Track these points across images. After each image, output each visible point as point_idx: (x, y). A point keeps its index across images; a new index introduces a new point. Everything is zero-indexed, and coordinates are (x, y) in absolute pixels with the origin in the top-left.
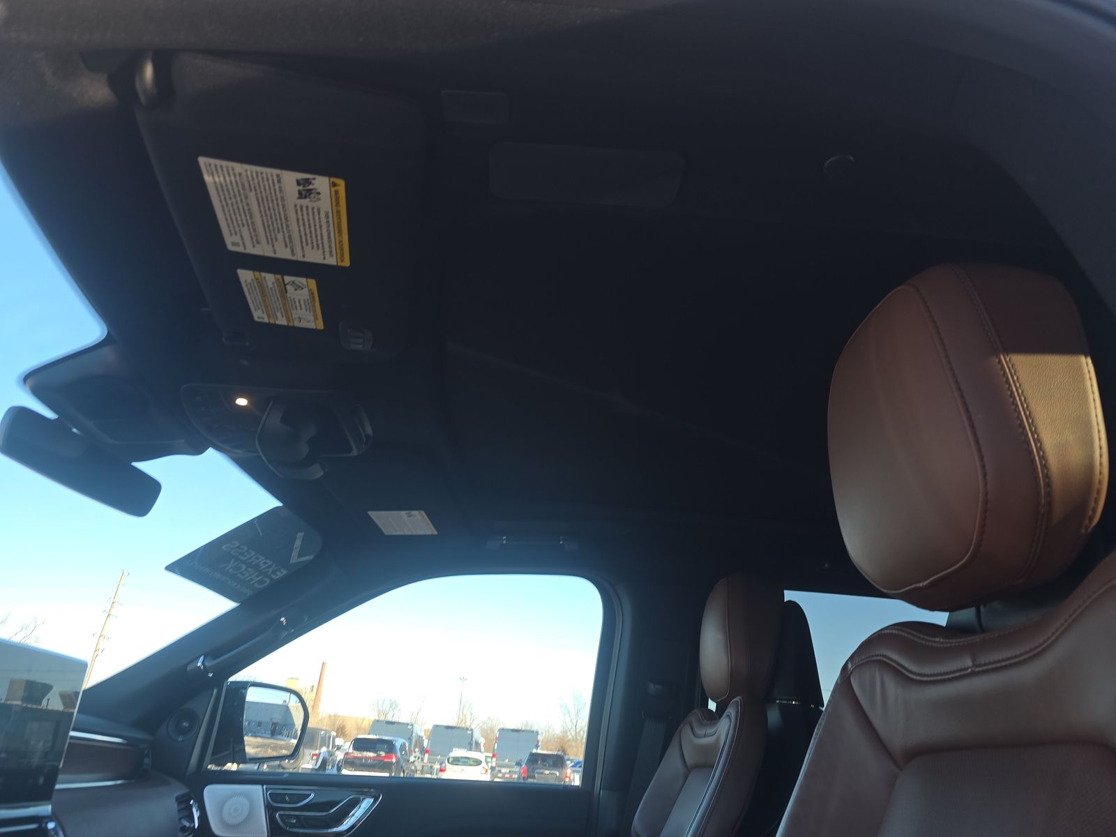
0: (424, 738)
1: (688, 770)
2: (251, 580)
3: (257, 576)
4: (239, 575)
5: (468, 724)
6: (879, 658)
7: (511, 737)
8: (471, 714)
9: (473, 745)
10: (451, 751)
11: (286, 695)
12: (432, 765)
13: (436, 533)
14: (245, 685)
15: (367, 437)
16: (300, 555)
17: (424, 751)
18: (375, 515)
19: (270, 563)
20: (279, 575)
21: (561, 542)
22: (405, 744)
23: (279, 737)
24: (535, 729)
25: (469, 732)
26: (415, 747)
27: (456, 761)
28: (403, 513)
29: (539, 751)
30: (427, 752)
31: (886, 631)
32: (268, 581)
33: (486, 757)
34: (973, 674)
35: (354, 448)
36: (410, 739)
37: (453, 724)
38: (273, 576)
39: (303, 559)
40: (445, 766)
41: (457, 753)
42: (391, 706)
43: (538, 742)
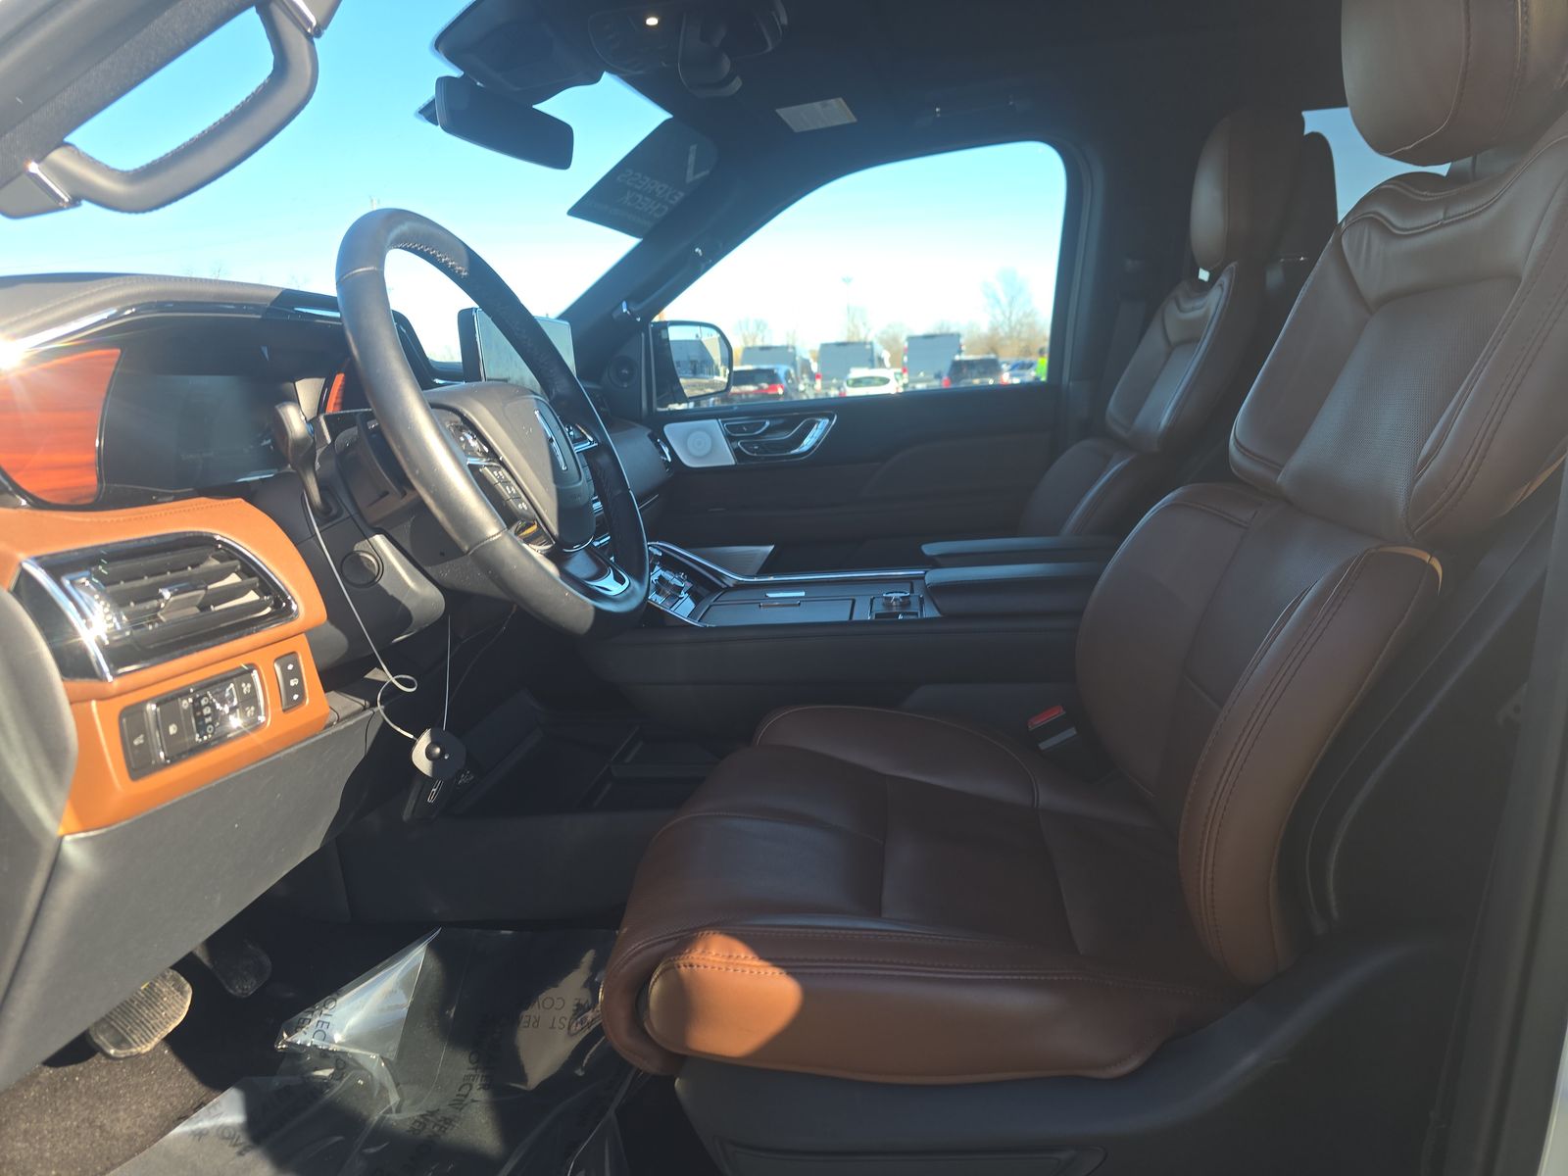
0: (811, 361)
1: (1171, 348)
2: (650, 210)
3: (655, 205)
4: (637, 207)
5: (862, 337)
6: (1372, 215)
7: (924, 346)
8: (864, 324)
9: (874, 361)
10: (848, 372)
11: (697, 329)
12: (827, 391)
13: (855, 120)
14: (664, 325)
15: (783, 26)
16: (695, 173)
17: (813, 377)
18: (782, 112)
19: (665, 186)
20: (677, 198)
21: (1011, 103)
23: (702, 375)
24: (953, 330)
25: (868, 347)
26: (802, 373)
27: (857, 382)
28: (817, 105)
29: (964, 357)
30: (818, 377)
31: (1383, 187)
32: (667, 208)
33: (895, 374)
34: (1442, 226)
35: (770, 43)
36: (794, 365)
37: (842, 339)
38: (672, 202)
39: (698, 176)
40: (845, 390)
41: (856, 373)
42: (758, 327)
43: (960, 346)
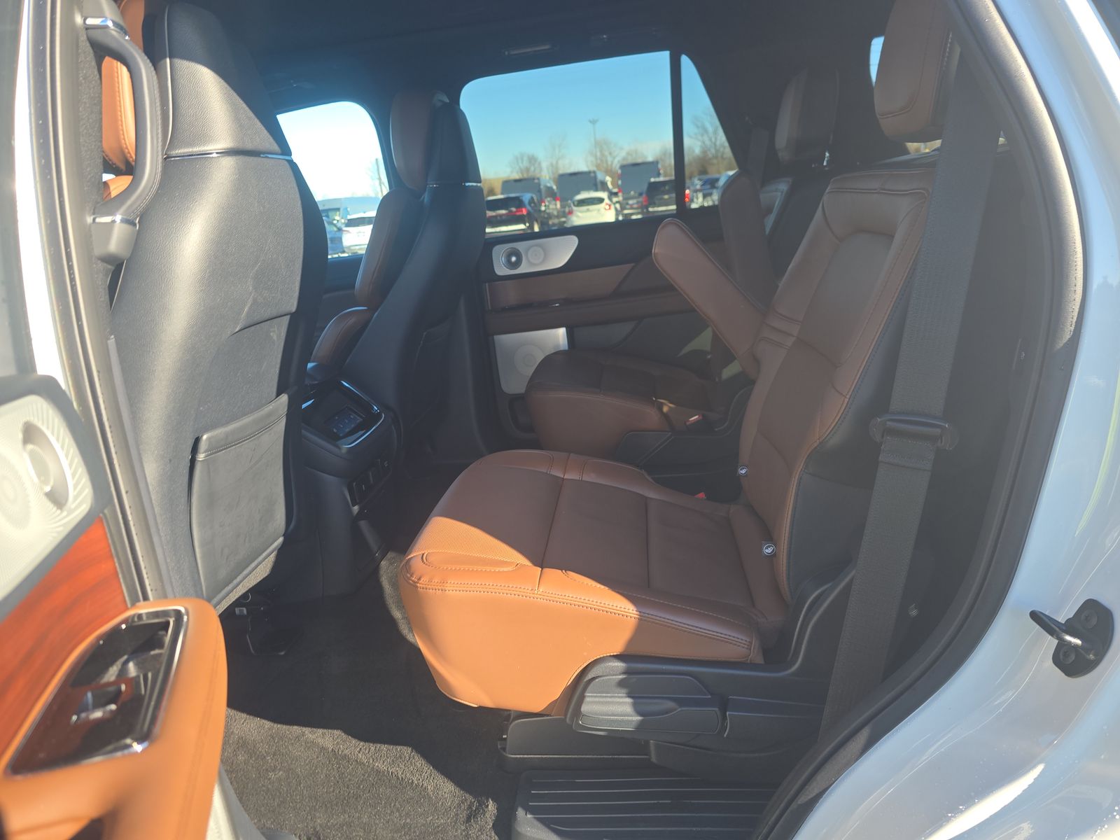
7: (632, 171)
10: (576, 195)
22: (532, 198)
25: (594, 175)
29: (660, 179)
36: (538, 191)
40: (573, 210)
41: (584, 195)
42: (530, 162)
